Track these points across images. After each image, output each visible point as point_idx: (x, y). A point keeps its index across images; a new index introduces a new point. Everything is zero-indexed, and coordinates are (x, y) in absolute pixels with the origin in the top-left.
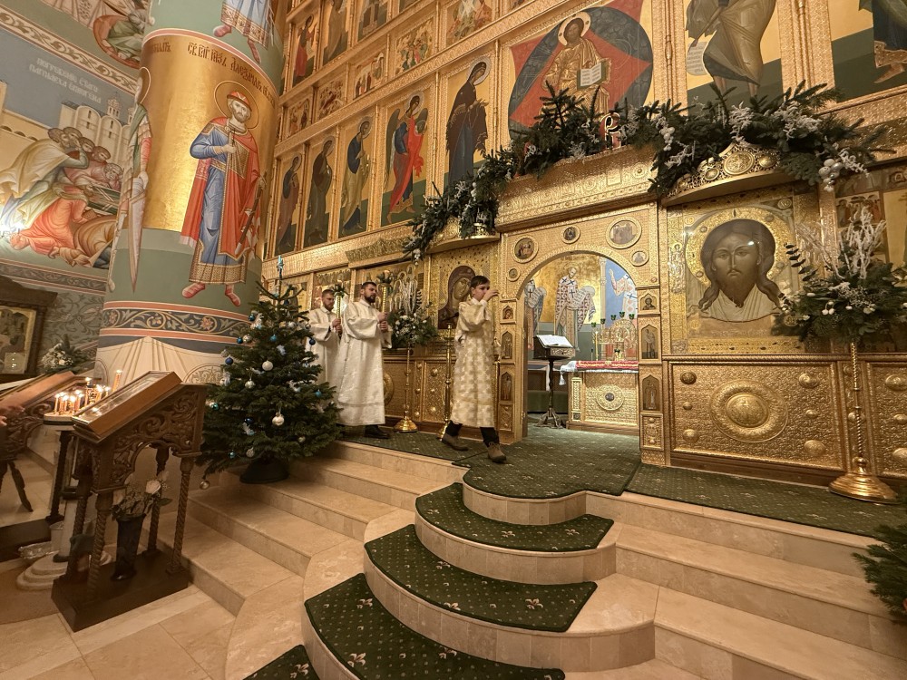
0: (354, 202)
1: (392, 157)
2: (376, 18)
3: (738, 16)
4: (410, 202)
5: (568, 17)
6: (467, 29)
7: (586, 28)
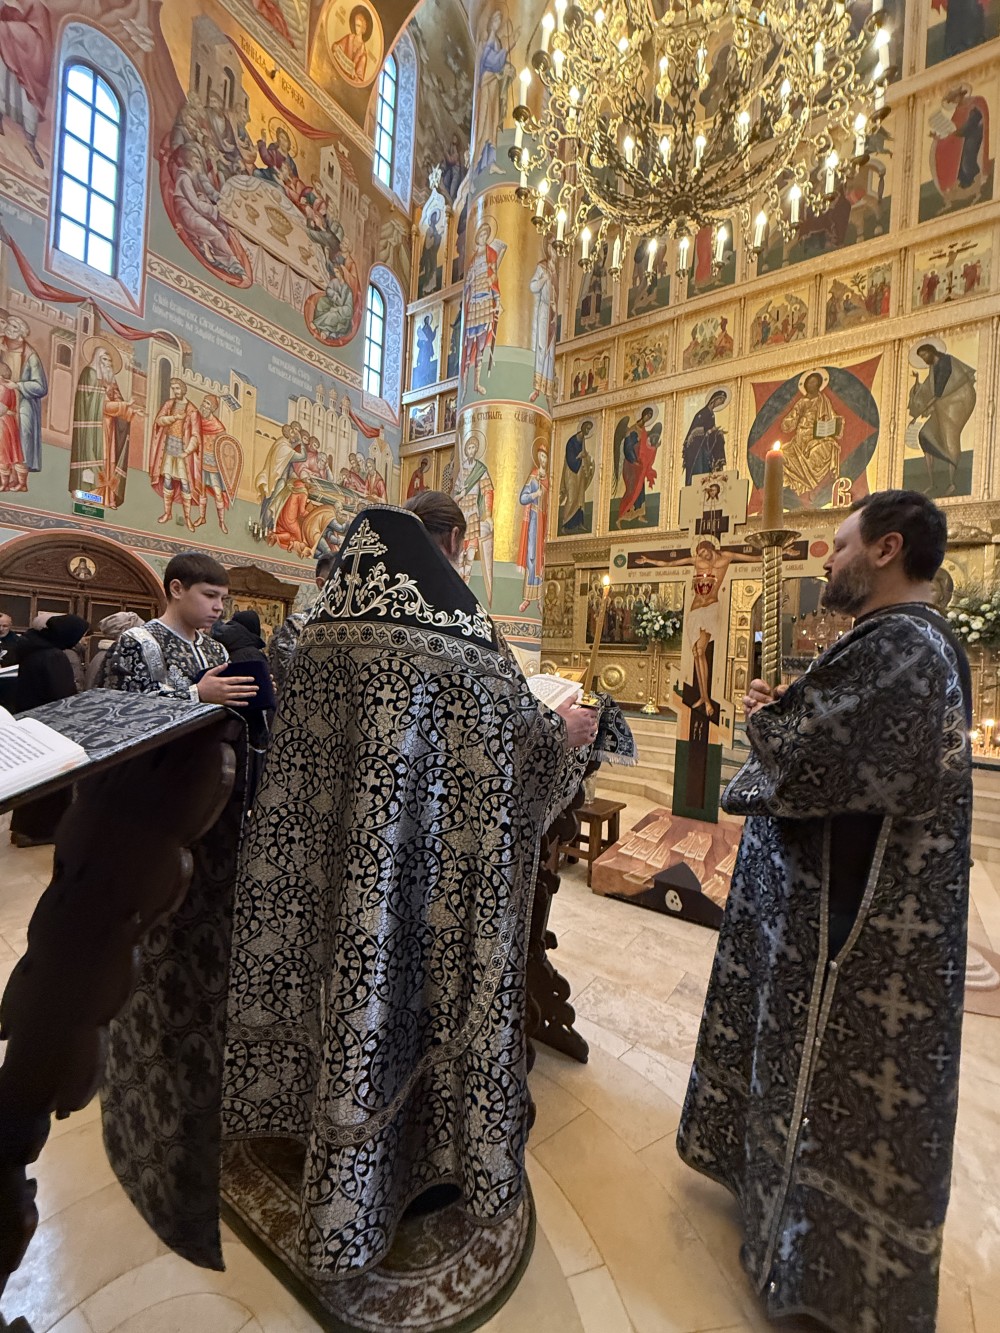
0: (576, 502)
1: (621, 464)
2: (598, 310)
3: (947, 408)
4: (642, 511)
5: (809, 370)
6: (707, 353)
7: (825, 384)
